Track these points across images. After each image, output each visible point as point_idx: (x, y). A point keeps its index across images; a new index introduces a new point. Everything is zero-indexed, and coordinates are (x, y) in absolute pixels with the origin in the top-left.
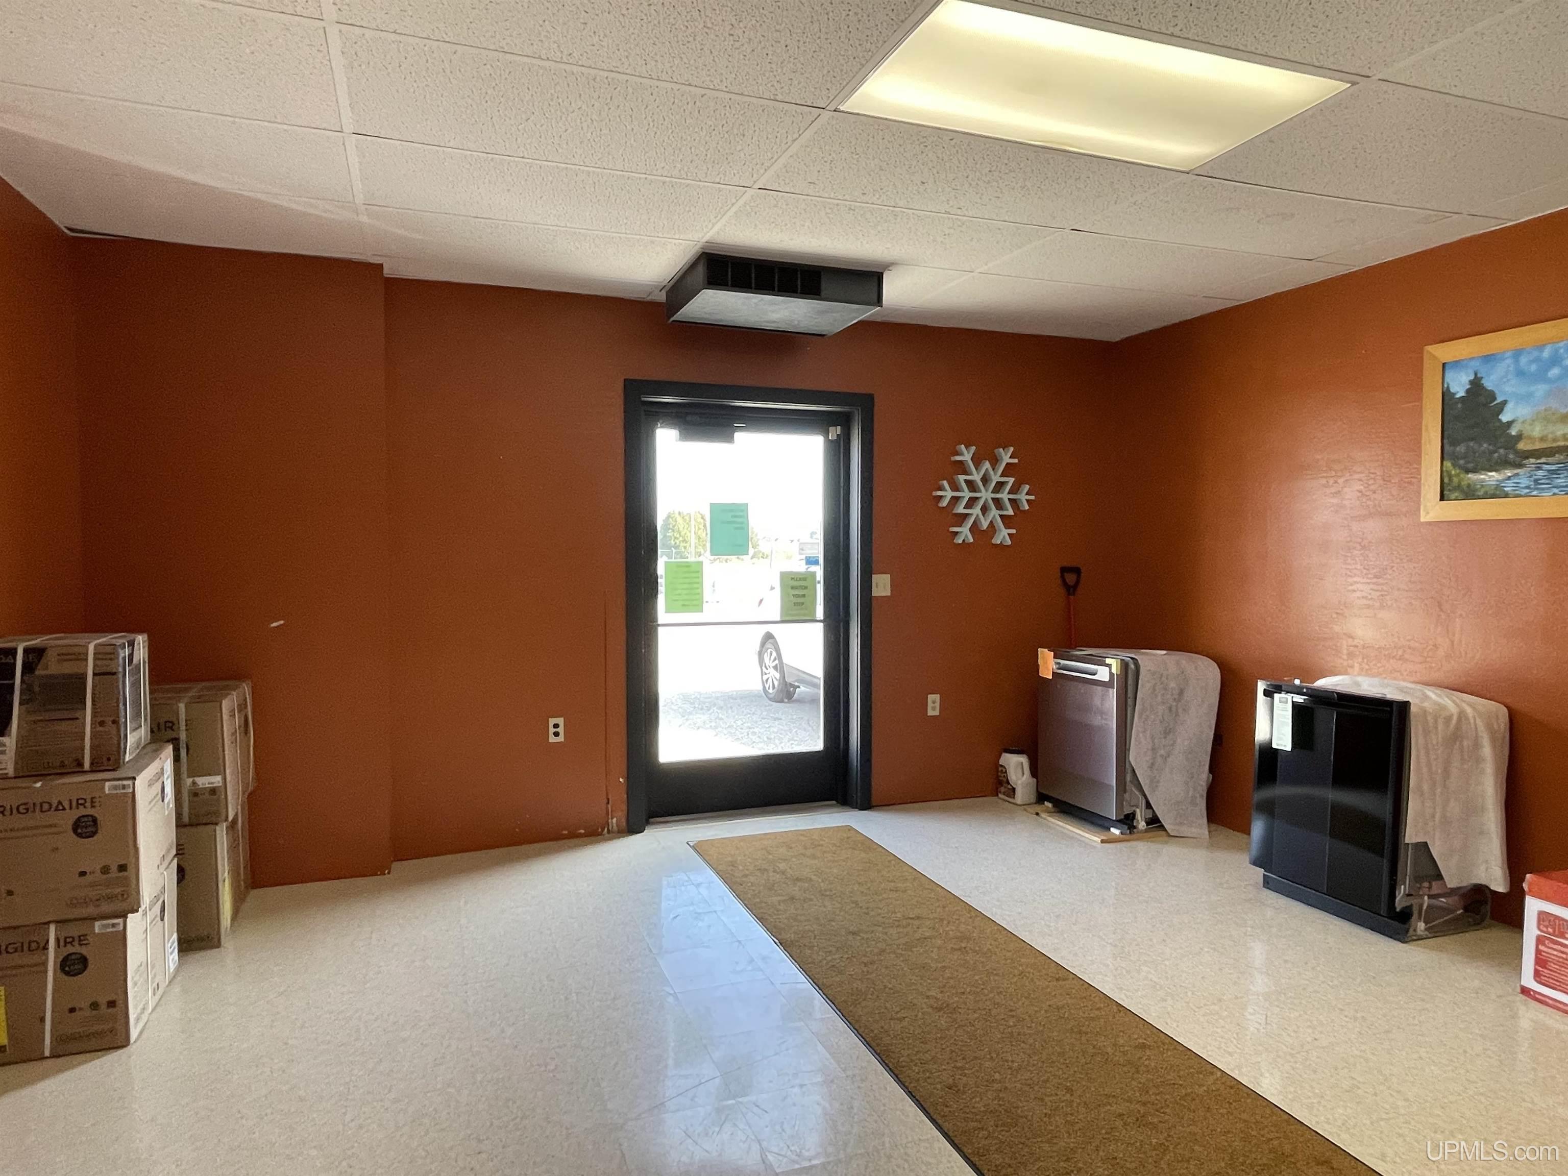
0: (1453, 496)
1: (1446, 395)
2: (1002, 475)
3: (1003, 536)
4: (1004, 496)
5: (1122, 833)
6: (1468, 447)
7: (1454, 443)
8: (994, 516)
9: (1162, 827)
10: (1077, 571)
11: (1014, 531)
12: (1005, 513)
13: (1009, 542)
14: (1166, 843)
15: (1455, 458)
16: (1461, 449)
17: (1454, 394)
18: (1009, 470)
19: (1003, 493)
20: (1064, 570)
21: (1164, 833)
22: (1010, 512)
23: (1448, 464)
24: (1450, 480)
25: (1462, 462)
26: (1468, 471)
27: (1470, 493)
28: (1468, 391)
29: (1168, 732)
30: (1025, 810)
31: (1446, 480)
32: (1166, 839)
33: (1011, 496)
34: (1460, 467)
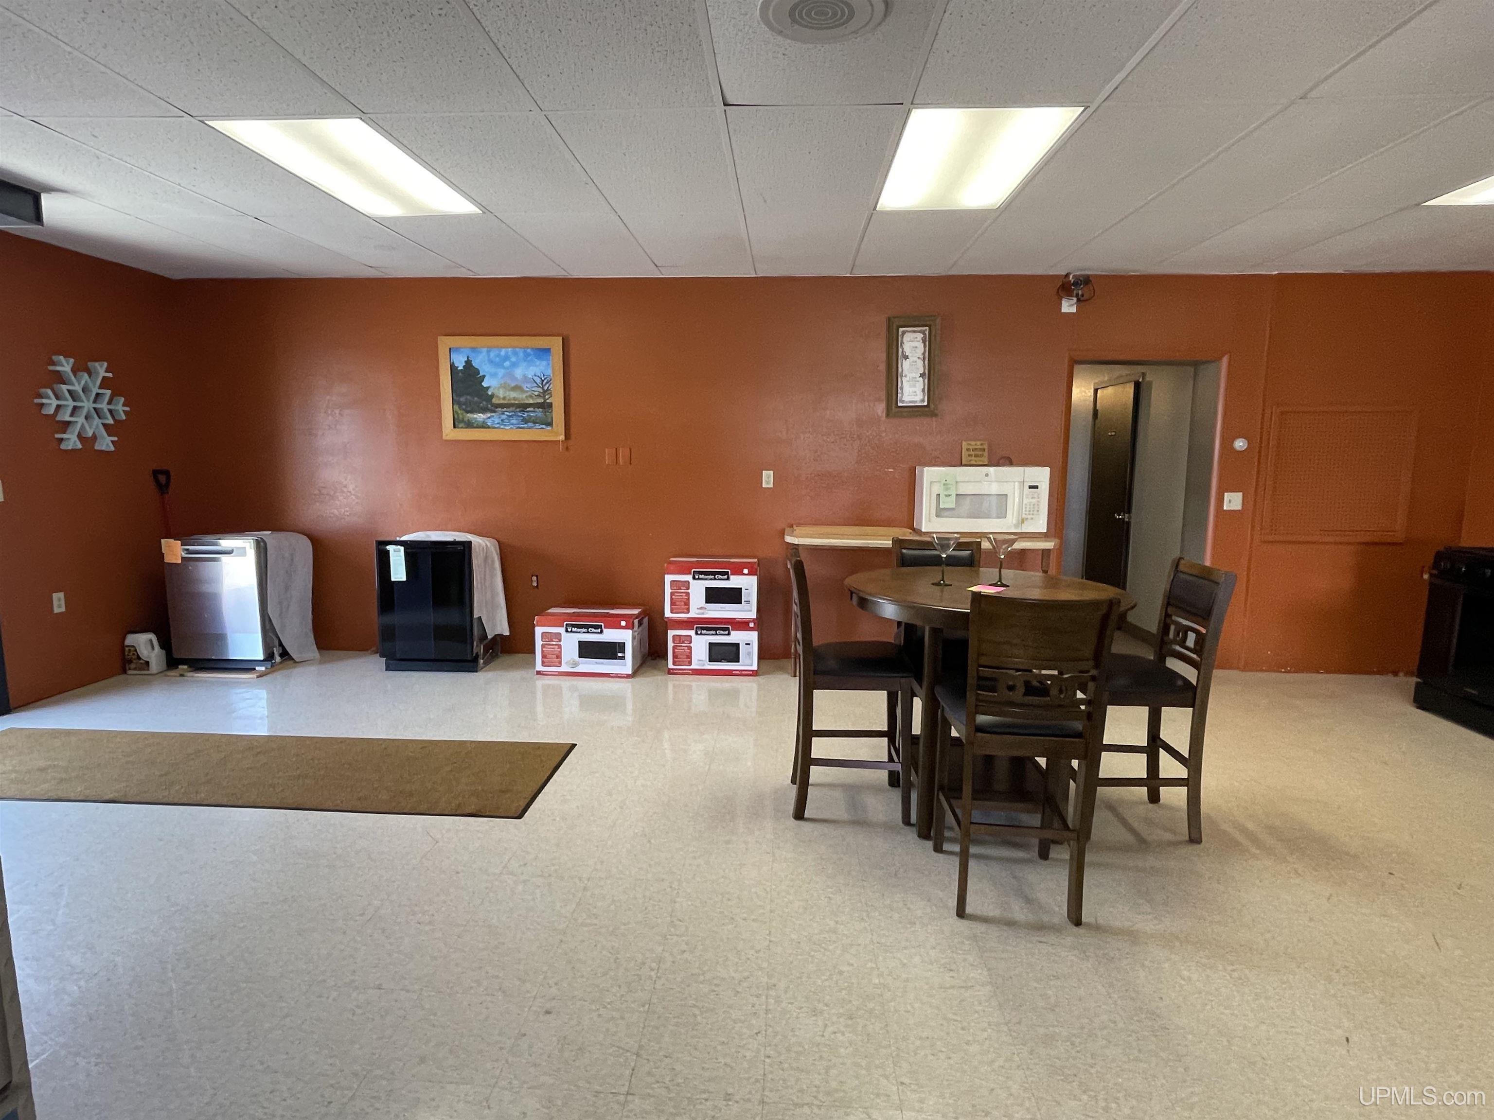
0: (461, 425)
1: (453, 367)
2: (100, 388)
3: (106, 443)
4: (103, 406)
5: (266, 668)
6: (466, 399)
7: (460, 396)
8: (97, 425)
9: (291, 658)
10: (167, 473)
11: (115, 439)
12: (107, 422)
13: (112, 448)
14: (295, 667)
15: (460, 404)
16: (462, 399)
17: (457, 367)
18: (105, 383)
19: (101, 403)
20: (156, 473)
21: (291, 662)
22: (110, 421)
23: (456, 407)
24: (458, 416)
25: (464, 407)
26: (468, 412)
27: (469, 425)
28: (464, 367)
29: (287, 588)
30: (166, 676)
31: (456, 416)
32: (294, 665)
33: (110, 407)
34: (464, 410)
